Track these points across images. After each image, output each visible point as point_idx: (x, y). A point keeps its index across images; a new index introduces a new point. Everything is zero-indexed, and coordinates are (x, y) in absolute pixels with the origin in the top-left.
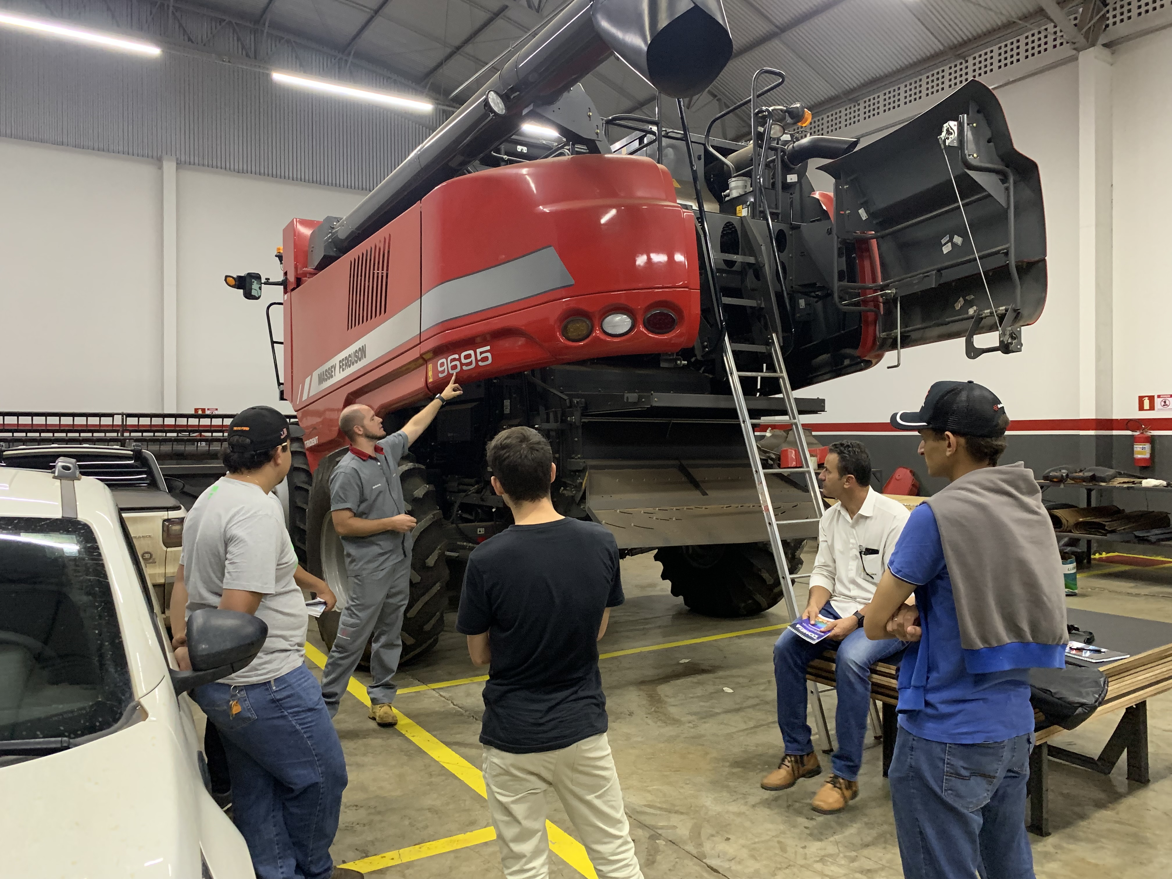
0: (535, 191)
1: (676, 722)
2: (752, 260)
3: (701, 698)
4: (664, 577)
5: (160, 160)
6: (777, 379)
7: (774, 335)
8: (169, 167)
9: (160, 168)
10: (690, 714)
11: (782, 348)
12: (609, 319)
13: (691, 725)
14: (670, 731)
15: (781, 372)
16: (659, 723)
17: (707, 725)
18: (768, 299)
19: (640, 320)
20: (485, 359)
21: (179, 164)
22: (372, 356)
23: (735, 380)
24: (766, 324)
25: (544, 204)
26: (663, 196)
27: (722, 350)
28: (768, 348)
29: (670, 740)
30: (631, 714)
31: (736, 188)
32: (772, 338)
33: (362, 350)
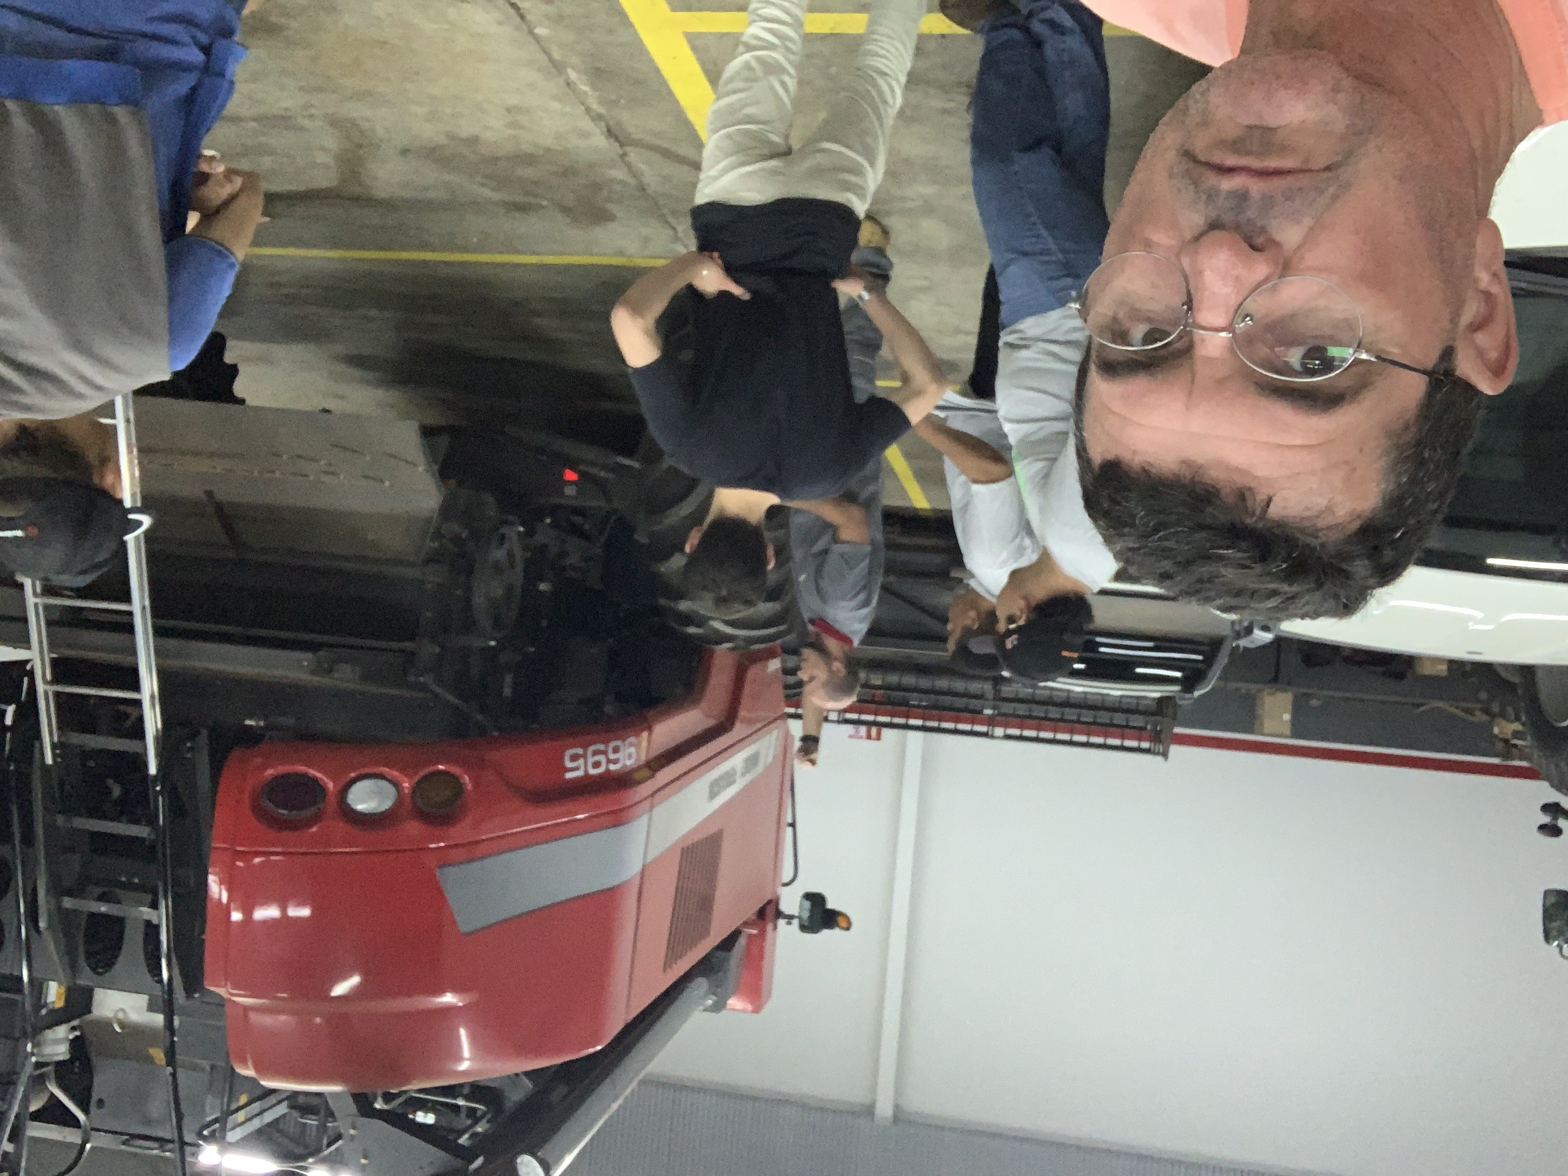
0: (463, 1032)
1: (334, 122)
2: (68, 903)
3: (272, 152)
4: (233, 371)
5: (896, 1118)
6: (56, 680)
7: (49, 760)
8: (884, 1108)
9: (897, 1107)
10: (302, 129)
11: (38, 736)
12: (387, 805)
13: (313, 111)
14: (356, 111)
15: (46, 693)
16: (366, 125)
17: (285, 104)
18: (50, 828)
19: (332, 800)
20: (574, 758)
21: (869, 1111)
22: (701, 784)
23: (149, 684)
24: (62, 784)
25: (448, 1010)
26: (254, 1017)
27: (163, 740)
28: (63, 739)
29: (363, 96)
30: (405, 152)
31: (57, 1042)
32: (54, 756)
33: (713, 795)
